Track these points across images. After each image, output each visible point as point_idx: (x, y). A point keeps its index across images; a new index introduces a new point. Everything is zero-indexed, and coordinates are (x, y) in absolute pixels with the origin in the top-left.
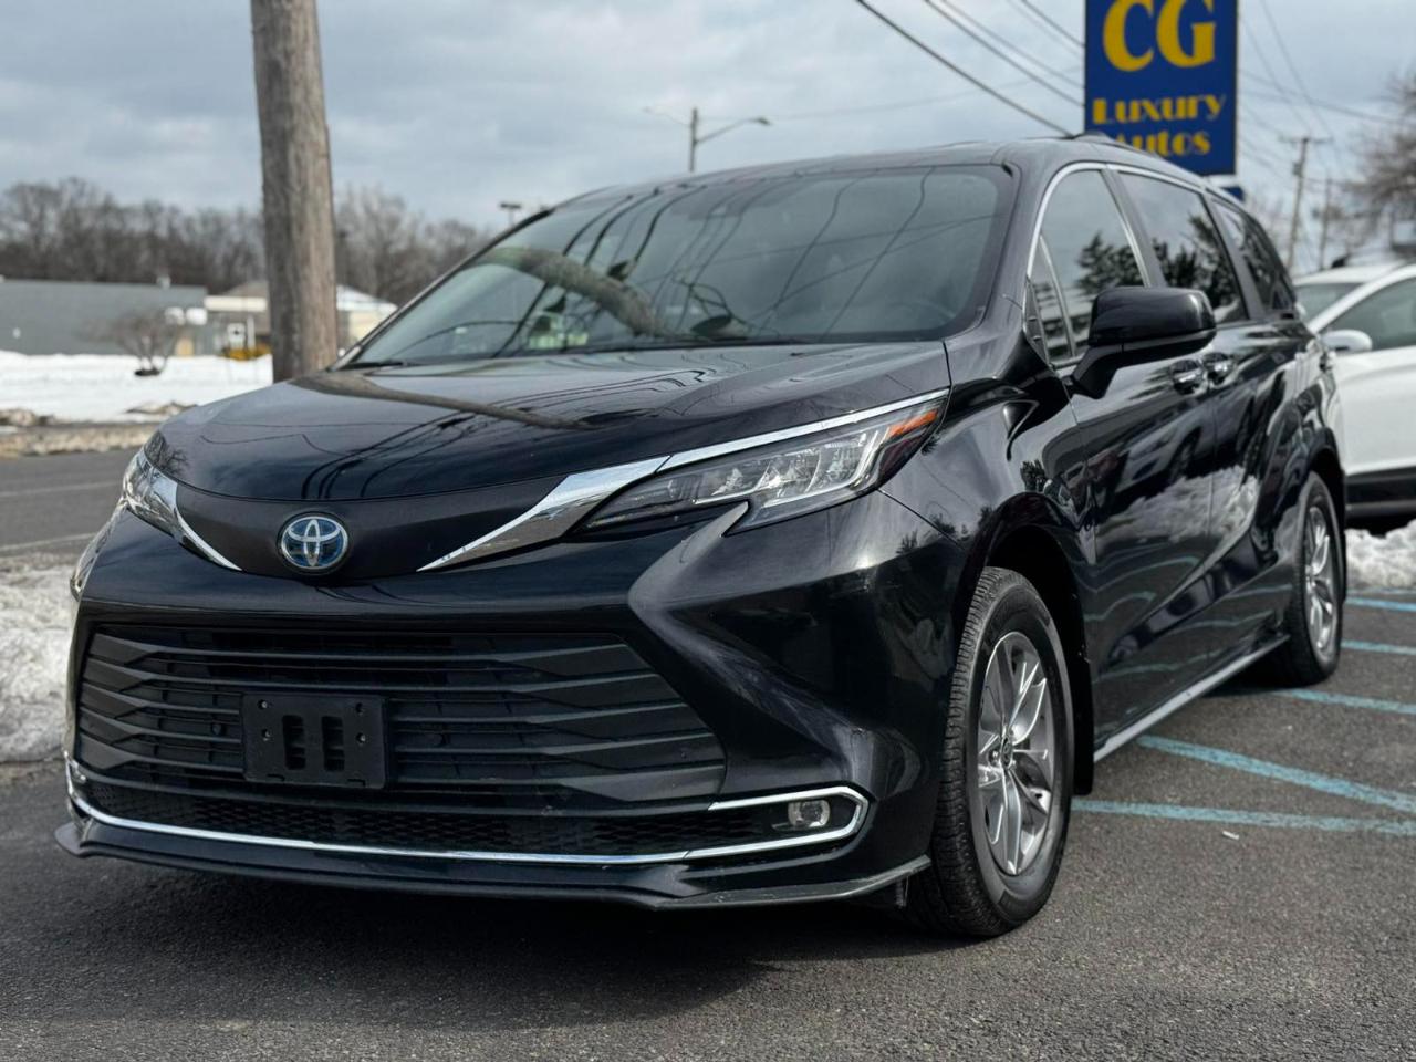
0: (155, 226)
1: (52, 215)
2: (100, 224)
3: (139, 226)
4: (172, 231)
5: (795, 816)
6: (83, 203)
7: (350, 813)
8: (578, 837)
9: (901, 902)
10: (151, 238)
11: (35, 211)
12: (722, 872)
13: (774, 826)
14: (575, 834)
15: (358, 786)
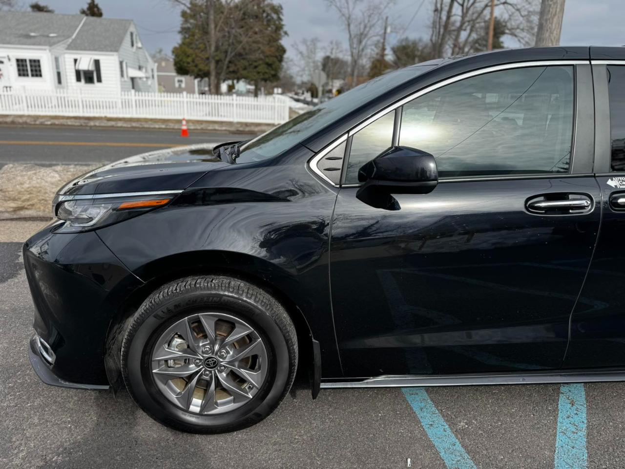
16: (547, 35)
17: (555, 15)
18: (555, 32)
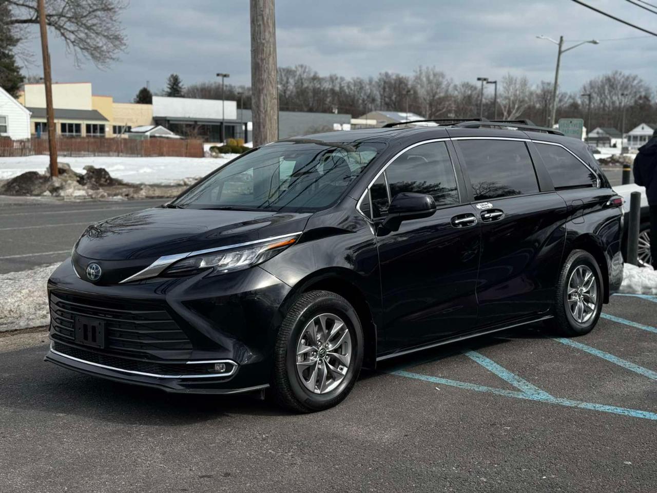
0: (334, 86)
1: (291, 81)
2: (311, 85)
3: (327, 86)
4: (341, 88)
5: (217, 368)
6: (305, 76)
7: (102, 355)
8: (154, 368)
9: (263, 398)
10: (333, 91)
11: (285, 79)
12: (190, 383)
13: (209, 370)
14: (153, 367)
15: (99, 347)
16: (265, 76)
17: (270, 54)
18: (273, 73)
